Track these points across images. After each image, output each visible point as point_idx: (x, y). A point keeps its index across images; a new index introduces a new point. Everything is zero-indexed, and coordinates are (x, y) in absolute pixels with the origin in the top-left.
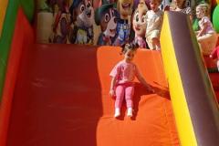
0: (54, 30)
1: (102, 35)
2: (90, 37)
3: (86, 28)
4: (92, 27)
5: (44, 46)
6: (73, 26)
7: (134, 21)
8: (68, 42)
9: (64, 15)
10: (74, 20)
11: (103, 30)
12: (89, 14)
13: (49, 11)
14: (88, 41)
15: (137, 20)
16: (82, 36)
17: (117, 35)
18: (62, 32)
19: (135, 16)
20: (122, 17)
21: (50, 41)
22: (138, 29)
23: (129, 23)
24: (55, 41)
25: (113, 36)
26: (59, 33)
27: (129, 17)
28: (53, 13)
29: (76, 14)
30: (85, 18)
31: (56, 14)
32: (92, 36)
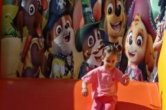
0: (23, 60)
2: (69, 68)
4: (71, 54)
9: (35, 40)
10: (48, 45)
11: (86, 58)
12: (68, 38)
13: (16, 36)
14: (67, 73)
16: (58, 67)
18: (33, 62)
19: (128, 37)
20: (110, 40)
21: (18, 75)
27: (120, 39)
28: (21, 37)
29: (51, 39)
30: (62, 43)
31: (25, 39)
32: (72, 67)
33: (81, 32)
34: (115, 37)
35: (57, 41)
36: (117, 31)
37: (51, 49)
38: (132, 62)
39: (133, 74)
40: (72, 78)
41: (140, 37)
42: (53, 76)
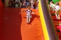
0: (9, 4)
1: (22, 5)
2: (19, 6)
3: (18, 3)
5: (6, 8)
6: (14, 3)
8: (13, 7)
11: (23, 4)
15: (32, 1)
17: (26, 5)
25: (25, 5)
26: (10, 5)
32: (20, 6)
40: (20, 8)
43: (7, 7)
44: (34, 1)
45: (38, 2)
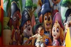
0: (12, 38)
4: (31, 36)
6: (21, 36)
7: (53, 32)
8: (19, 44)
9: (16, 30)
12: (29, 29)
13: (9, 29)
15: (54, 31)
18: (16, 39)
19: (53, 29)
20: (46, 30)
22: (55, 36)
23: (50, 33)
24: (12, 44)
26: (14, 40)
27: (50, 30)
28: (11, 30)
29: (23, 30)
30: (27, 31)
31: (12, 30)
33: (35, 27)
34: (48, 29)
35: (25, 31)
36: (49, 27)
37: (23, 34)
38: (55, 39)
39: (56, 43)
40: (31, 45)
41: (58, 29)
42: (24, 44)
43: (8, 45)
44: (58, 31)
45: (66, 32)
